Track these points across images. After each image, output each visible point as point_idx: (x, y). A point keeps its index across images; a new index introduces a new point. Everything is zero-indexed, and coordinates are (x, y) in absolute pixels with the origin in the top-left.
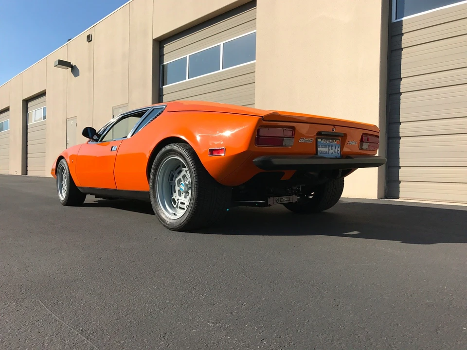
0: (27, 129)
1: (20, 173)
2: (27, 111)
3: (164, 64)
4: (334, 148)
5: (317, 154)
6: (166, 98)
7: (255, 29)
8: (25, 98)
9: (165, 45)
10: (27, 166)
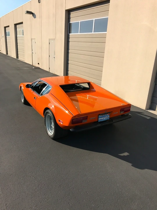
1: (15, 58)
3: (70, 23)
4: (106, 117)
5: (98, 121)
6: (70, 40)
7: (108, 16)
8: (15, 23)
9: (71, 13)
10: (18, 55)
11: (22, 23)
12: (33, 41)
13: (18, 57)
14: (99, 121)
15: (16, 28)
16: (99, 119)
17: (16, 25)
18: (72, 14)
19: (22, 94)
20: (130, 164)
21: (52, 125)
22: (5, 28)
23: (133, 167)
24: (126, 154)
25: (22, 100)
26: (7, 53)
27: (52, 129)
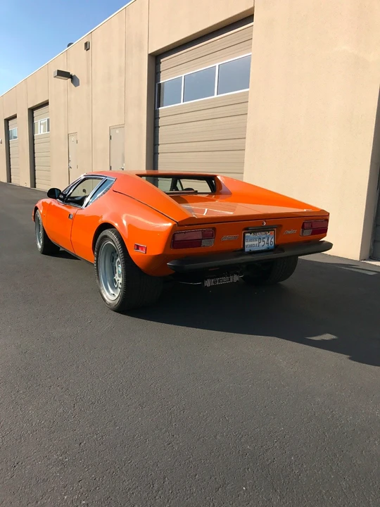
0: (34, 140)
1: (29, 186)
2: (33, 121)
3: (161, 82)
4: (266, 240)
5: (243, 249)
6: (161, 122)
7: (251, 51)
8: (30, 106)
9: (162, 60)
10: (35, 179)
11: (46, 104)
12: (72, 139)
13: (35, 183)
14: (247, 249)
15: (33, 117)
16: (246, 244)
17: (32, 110)
18: (165, 63)
19: (37, 229)
20: (345, 357)
21: (117, 275)
22: (7, 121)
23: (354, 362)
24: (328, 337)
25: (39, 244)
26: (9, 179)
27: (116, 288)
